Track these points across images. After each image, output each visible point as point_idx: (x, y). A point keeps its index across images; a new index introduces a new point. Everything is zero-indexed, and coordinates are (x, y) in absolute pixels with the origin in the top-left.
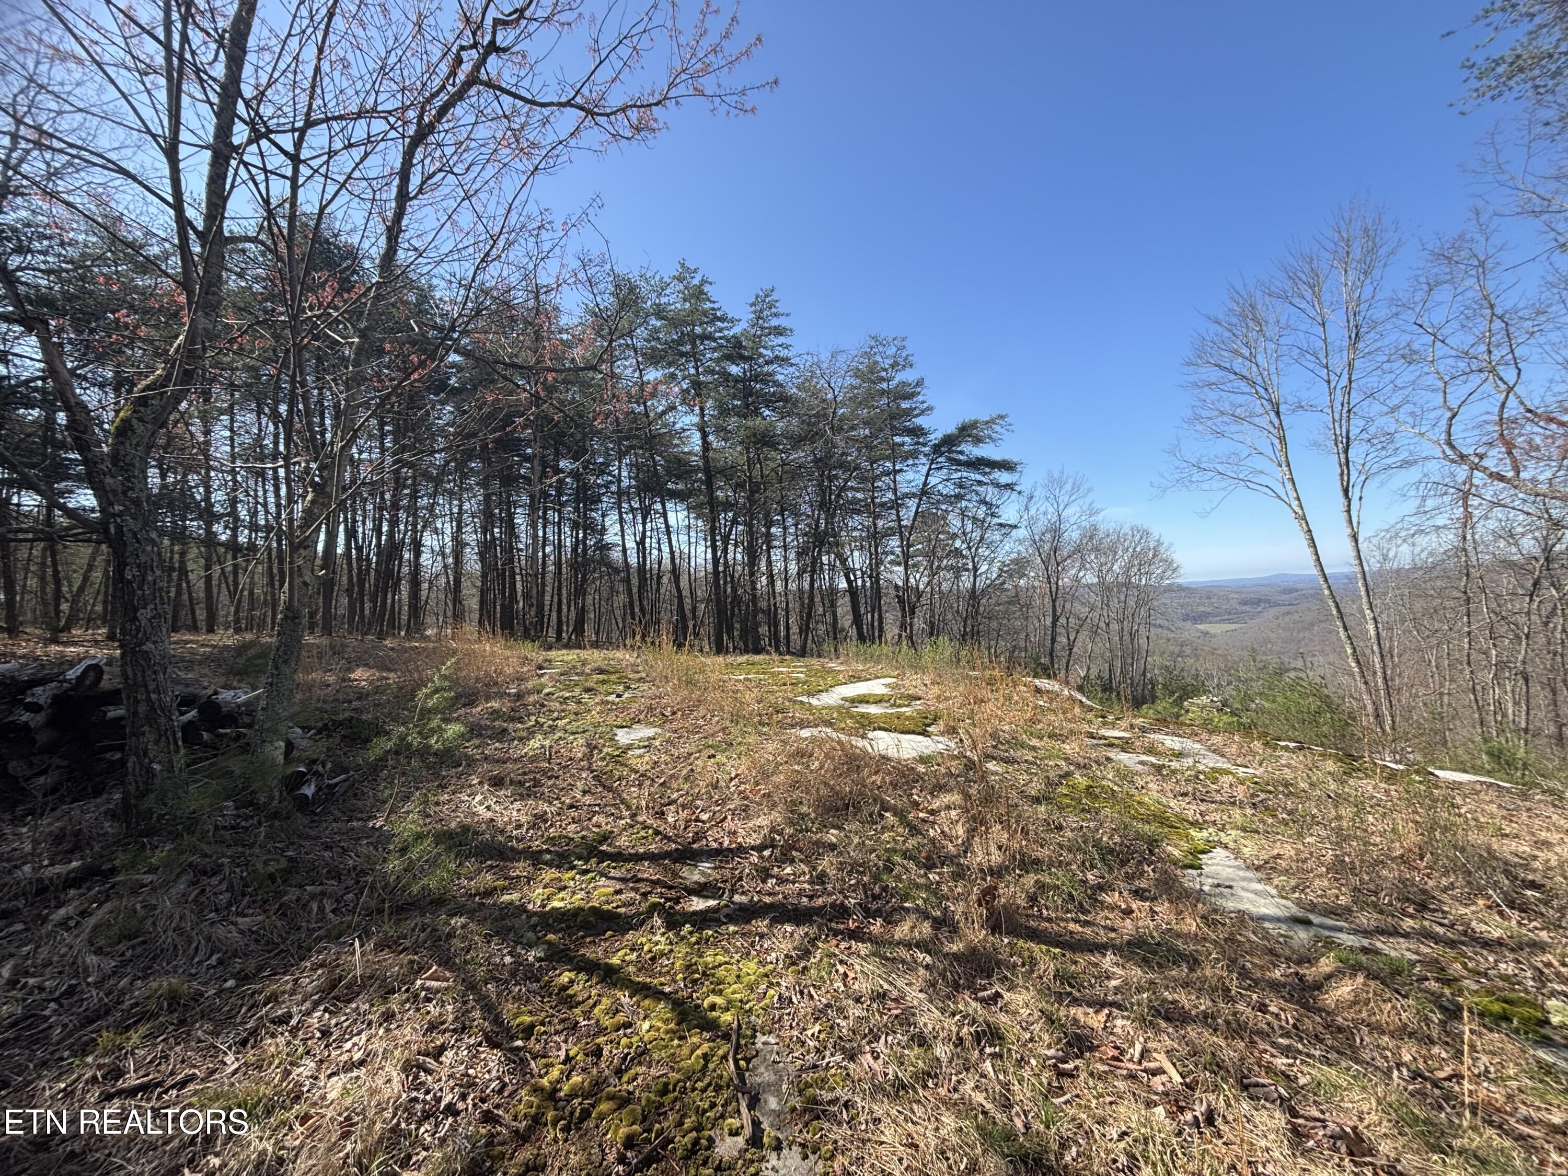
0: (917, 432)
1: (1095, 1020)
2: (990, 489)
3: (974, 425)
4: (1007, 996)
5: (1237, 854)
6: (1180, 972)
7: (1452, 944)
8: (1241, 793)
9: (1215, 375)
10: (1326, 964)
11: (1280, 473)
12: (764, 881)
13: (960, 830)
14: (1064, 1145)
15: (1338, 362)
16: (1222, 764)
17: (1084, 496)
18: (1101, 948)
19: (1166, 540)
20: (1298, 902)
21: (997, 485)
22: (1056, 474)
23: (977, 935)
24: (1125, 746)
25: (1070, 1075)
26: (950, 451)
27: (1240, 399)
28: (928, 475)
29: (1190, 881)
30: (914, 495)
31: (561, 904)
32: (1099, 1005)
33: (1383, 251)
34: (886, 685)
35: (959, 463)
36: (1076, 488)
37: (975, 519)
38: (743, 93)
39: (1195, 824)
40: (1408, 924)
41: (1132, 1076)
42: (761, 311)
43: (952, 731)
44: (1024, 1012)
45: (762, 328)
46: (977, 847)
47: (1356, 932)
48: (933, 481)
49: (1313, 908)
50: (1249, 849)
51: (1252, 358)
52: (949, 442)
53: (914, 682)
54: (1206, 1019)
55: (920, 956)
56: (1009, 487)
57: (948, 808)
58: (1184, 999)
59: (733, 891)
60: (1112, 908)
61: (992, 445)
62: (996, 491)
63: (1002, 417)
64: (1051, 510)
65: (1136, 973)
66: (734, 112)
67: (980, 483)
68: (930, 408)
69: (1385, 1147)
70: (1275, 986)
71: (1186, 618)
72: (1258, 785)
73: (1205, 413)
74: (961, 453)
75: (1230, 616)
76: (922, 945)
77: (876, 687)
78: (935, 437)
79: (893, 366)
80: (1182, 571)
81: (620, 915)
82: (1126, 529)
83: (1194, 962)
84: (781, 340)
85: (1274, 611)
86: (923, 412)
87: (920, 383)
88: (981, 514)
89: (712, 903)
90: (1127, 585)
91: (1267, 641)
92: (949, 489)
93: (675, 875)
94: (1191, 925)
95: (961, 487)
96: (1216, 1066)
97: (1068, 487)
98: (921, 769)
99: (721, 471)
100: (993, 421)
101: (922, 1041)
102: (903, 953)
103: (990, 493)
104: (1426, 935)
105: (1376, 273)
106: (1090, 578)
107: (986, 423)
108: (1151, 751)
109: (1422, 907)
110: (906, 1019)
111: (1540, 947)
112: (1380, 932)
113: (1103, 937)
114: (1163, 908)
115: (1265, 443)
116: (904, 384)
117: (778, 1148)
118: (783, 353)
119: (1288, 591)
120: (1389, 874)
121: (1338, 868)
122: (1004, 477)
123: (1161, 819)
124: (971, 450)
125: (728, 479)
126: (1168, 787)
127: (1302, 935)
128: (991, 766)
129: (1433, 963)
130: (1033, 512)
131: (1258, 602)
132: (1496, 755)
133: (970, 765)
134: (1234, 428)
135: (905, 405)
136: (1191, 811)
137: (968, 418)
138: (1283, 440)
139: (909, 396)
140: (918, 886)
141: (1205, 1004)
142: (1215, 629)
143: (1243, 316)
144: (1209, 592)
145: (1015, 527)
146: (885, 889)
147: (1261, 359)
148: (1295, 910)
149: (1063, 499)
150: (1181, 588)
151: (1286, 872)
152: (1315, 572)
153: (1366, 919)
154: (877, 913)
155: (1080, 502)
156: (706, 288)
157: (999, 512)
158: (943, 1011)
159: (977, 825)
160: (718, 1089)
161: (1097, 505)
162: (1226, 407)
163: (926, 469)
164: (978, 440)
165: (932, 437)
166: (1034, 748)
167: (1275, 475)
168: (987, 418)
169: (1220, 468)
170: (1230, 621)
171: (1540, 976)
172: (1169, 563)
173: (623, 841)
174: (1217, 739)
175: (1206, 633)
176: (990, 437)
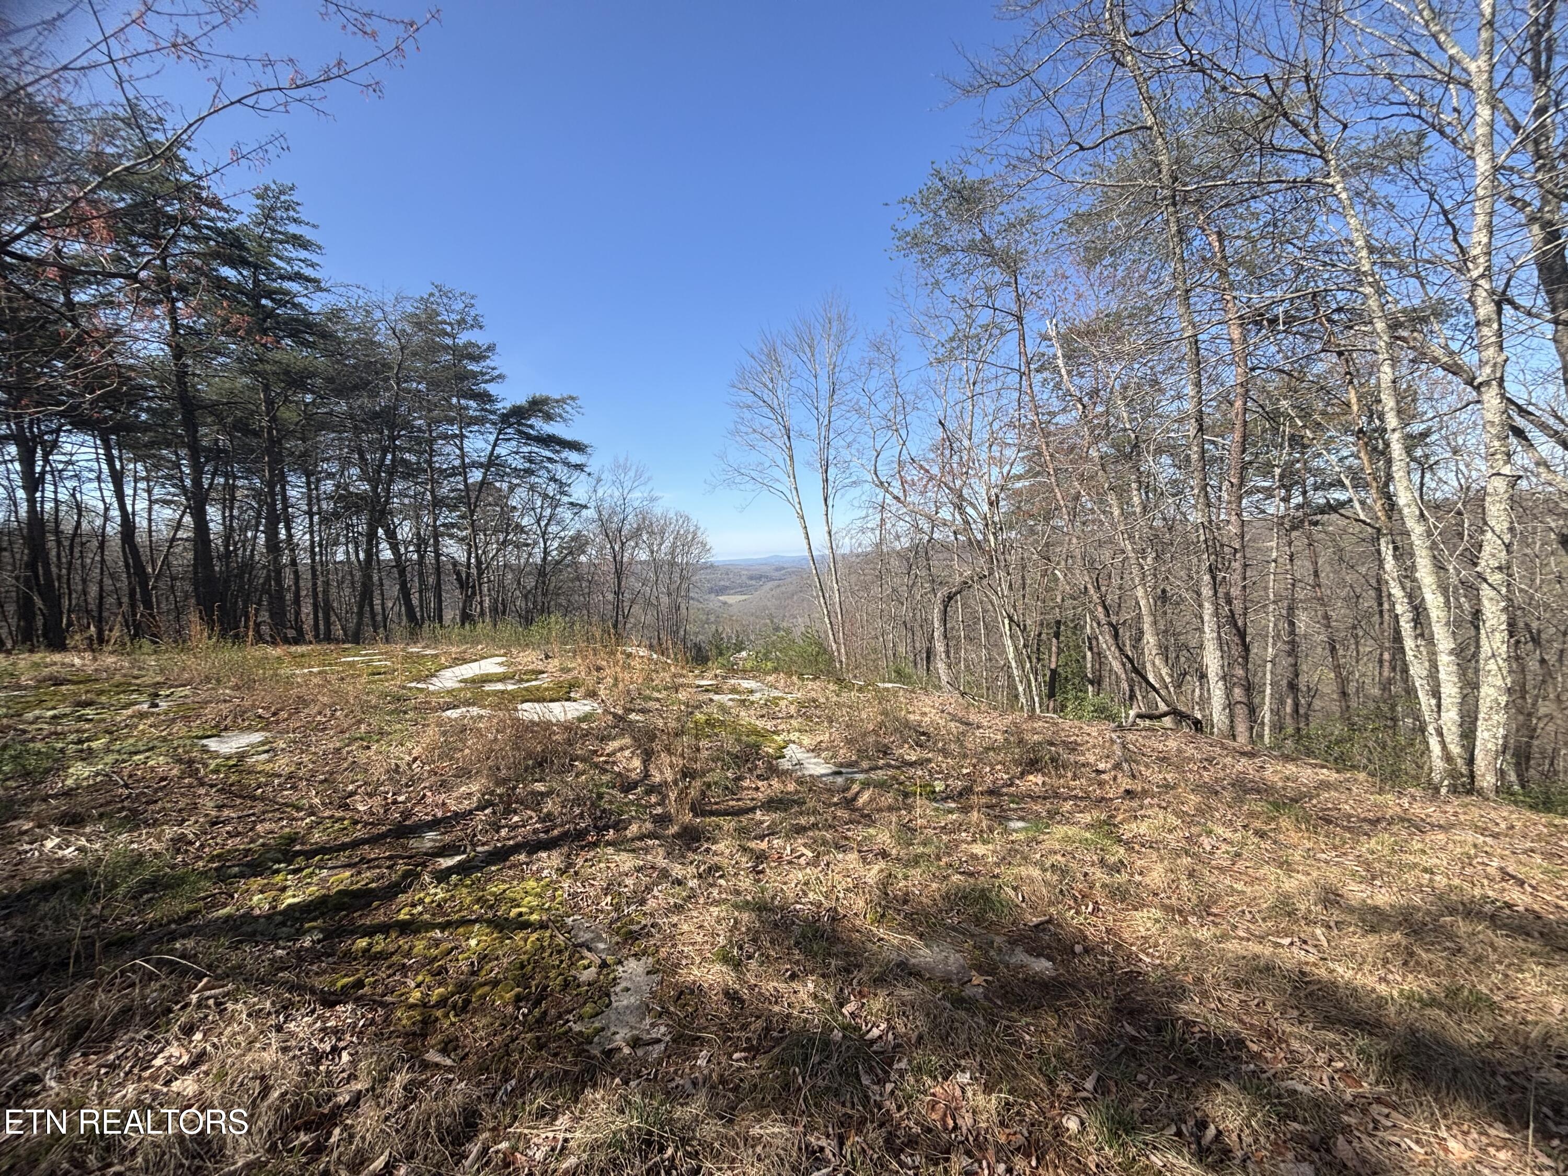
0: (485, 398)
1: (764, 845)
2: (559, 466)
3: (545, 401)
4: (714, 848)
5: (801, 745)
6: (796, 809)
7: (898, 768)
8: (793, 710)
9: (750, 399)
10: (856, 788)
11: (788, 482)
12: (498, 832)
13: (637, 763)
14: (773, 898)
15: (823, 407)
16: (777, 694)
17: (645, 483)
18: (752, 810)
19: (703, 527)
20: (835, 764)
21: (566, 463)
22: (621, 461)
23: (688, 817)
24: (717, 690)
25: (762, 872)
26: (520, 424)
27: (767, 422)
28: (495, 445)
29: (785, 764)
30: (481, 465)
31: (296, 900)
32: (762, 838)
33: (849, 334)
34: (501, 664)
35: (529, 437)
36: (638, 475)
37: (545, 496)
38: (368, 15)
39: (774, 733)
40: (881, 762)
41: (790, 862)
42: (272, 209)
43: (592, 694)
44: (727, 851)
45: (273, 231)
46: (653, 771)
47: (862, 772)
48: (498, 450)
49: (841, 765)
50: (806, 740)
51: (773, 391)
52: (518, 415)
53: (529, 658)
54: (815, 826)
55: (650, 842)
56: (579, 467)
57: (621, 749)
58: (803, 821)
59: (474, 845)
60: (748, 788)
61: (562, 425)
62: (566, 469)
63: (572, 398)
64: (617, 494)
65: (776, 816)
66: (350, 28)
67: (550, 460)
68: (500, 376)
69: (894, 852)
70: (836, 804)
71: (711, 591)
72: (801, 704)
73: (743, 429)
74: (531, 427)
75: (742, 589)
76: (652, 835)
77: (490, 666)
78: (504, 406)
79: (459, 323)
80: (713, 552)
81: (373, 890)
82: (671, 514)
83: (801, 803)
84: (303, 254)
85: (770, 585)
86: (492, 380)
87: (491, 348)
88: (551, 489)
89: (458, 858)
90: (672, 564)
91: (765, 608)
92: (518, 462)
93: (404, 847)
94: (791, 787)
95: (531, 461)
96: (824, 843)
97: (632, 474)
98: (584, 726)
99: (212, 408)
100: (563, 401)
101: (679, 882)
102: (638, 844)
103: (561, 472)
104: (889, 766)
105: (845, 347)
106: (643, 556)
107: (557, 401)
108: (734, 690)
109: (885, 753)
110: (664, 874)
111: (929, 761)
112: (871, 769)
113: (751, 804)
114: (775, 782)
115: (781, 457)
116: (470, 344)
117: (620, 962)
118: (308, 272)
119: (778, 569)
120: (871, 739)
121: (849, 742)
122: (574, 457)
123: (755, 732)
124: (541, 426)
125: (220, 419)
126: (752, 712)
127: (840, 780)
128: (633, 716)
129: (893, 778)
130: (600, 493)
131: (760, 577)
132: (898, 672)
133: (619, 718)
134: (761, 443)
135: (473, 367)
136: (770, 725)
137: (540, 392)
138: (791, 458)
139: (477, 359)
140: (626, 804)
141: (812, 820)
142: (731, 599)
143: (769, 356)
144: (728, 570)
145: (586, 507)
146: (604, 811)
147: (779, 394)
148: (834, 769)
149: (628, 484)
150: (712, 566)
151: (827, 749)
152: (807, 554)
153: (865, 764)
154: (606, 827)
155: (642, 488)
156: (182, 153)
157: (571, 490)
158: (683, 864)
159: (648, 756)
160: (560, 952)
161: (656, 494)
162: (757, 426)
163: (492, 438)
164: (549, 417)
165: (499, 406)
166: (658, 700)
167: (785, 484)
168: (558, 397)
169: (753, 474)
170: (742, 593)
171: (931, 774)
172: (704, 545)
173: (317, 837)
174: (771, 678)
175: (725, 603)
176: (560, 416)
